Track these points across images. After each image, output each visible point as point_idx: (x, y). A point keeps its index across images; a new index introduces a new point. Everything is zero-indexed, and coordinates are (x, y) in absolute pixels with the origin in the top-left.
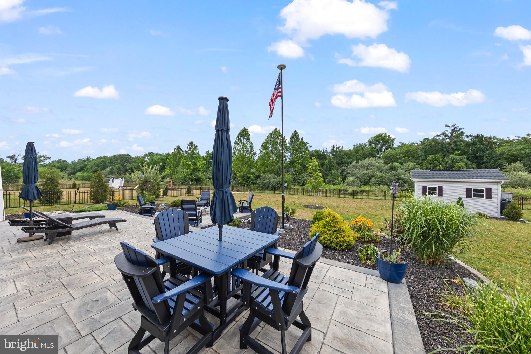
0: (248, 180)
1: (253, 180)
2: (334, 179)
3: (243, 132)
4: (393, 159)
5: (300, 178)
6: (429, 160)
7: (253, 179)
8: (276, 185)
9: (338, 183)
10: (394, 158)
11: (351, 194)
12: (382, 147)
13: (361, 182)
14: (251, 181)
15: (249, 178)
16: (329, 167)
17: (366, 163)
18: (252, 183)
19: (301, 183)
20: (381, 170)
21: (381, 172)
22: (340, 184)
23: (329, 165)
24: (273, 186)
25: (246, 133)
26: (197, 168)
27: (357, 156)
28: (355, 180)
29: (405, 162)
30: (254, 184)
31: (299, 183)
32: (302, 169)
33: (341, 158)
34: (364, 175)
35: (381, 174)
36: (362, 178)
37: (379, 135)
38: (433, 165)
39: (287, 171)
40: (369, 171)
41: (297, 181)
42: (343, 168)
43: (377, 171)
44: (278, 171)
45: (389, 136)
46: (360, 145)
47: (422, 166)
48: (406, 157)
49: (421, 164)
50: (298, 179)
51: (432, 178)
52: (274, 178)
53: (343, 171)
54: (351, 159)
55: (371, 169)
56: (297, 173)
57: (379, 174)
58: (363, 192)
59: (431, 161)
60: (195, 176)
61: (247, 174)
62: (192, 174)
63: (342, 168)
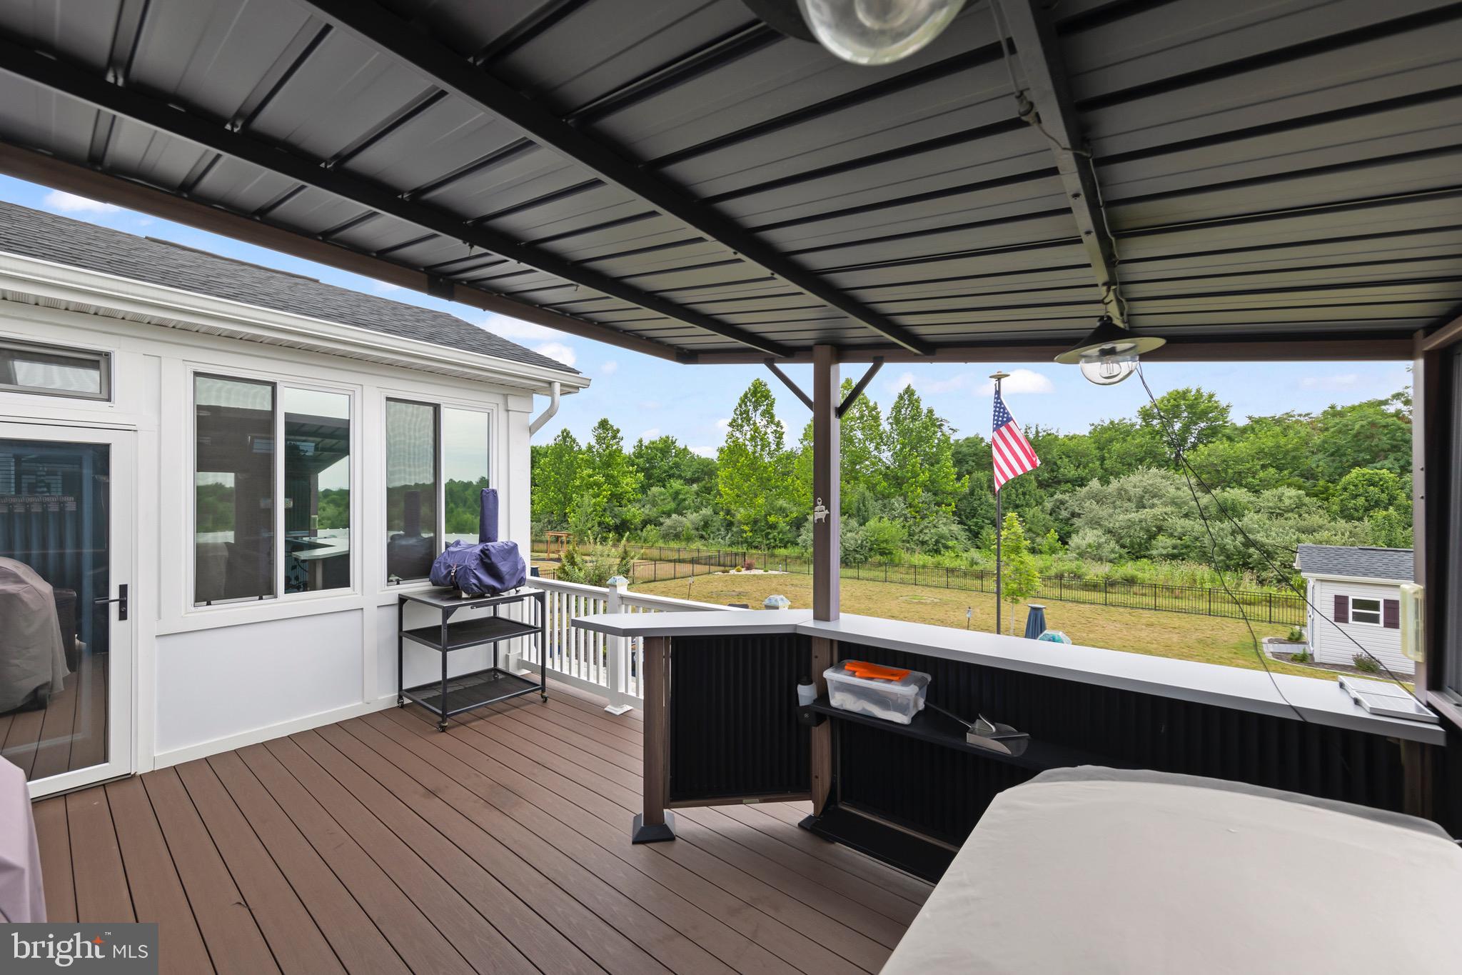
0: (769, 533)
1: (784, 533)
2: (1034, 533)
3: (755, 393)
4: (1226, 473)
5: (926, 527)
6: (1349, 484)
7: (784, 530)
8: (856, 551)
9: (1046, 548)
10: (1230, 471)
11: (1094, 587)
12: (1186, 429)
13: (1123, 546)
14: (779, 533)
15: (773, 526)
16: (1017, 496)
17: (1135, 487)
18: (781, 540)
19: (929, 545)
20: (1185, 509)
21: (1186, 516)
22: (1053, 551)
23: (1017, 491)
24: (848, 553)
25: (762, 396)
26: (621, 494)
27: (1103, 459)
28: (1103, 540)
29: (1267, 484)
30: (788, 542)
31: (923, 543)
32: (930, 502)
33: (1051, 465)
34: (1131, 524)
35: (1188, 523)
36: (1123, 533)
37: (1178, 393)
38: (1367, 500)
39: (884, 506)
40: (1146, 513)
41: (916, 537)
42: (1058, 496)
43: (1172, 513)
44: (859, 508)
45: (1211, 396)
46: (1112, 423)
47: (1327, 499)
48: (1272, 470)
49: (1324, 495)
50: (921, 531)
51: (1365, 575)
52: (849, 528)
53: (1058, 508)
54: (1085, 468)
55: (1152, 506)
56: (917, 512)
57: (1180, 524)
58: (1130, 581)
59: (1356, 486)
60: (615, 516)
61: (766, 516)
62: (605, 510)
63: (1056, 497)
